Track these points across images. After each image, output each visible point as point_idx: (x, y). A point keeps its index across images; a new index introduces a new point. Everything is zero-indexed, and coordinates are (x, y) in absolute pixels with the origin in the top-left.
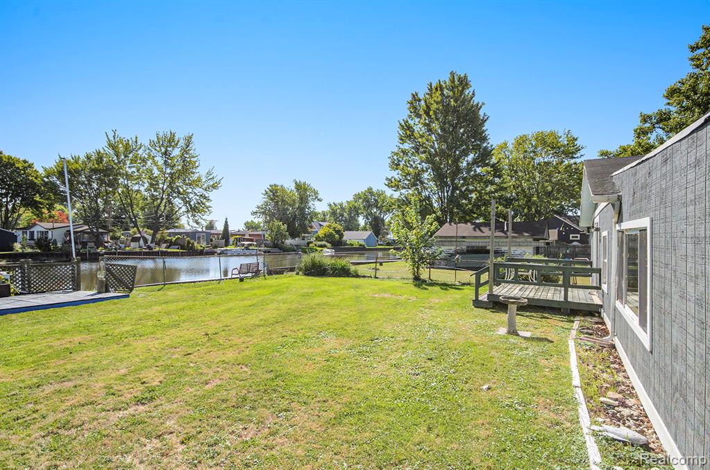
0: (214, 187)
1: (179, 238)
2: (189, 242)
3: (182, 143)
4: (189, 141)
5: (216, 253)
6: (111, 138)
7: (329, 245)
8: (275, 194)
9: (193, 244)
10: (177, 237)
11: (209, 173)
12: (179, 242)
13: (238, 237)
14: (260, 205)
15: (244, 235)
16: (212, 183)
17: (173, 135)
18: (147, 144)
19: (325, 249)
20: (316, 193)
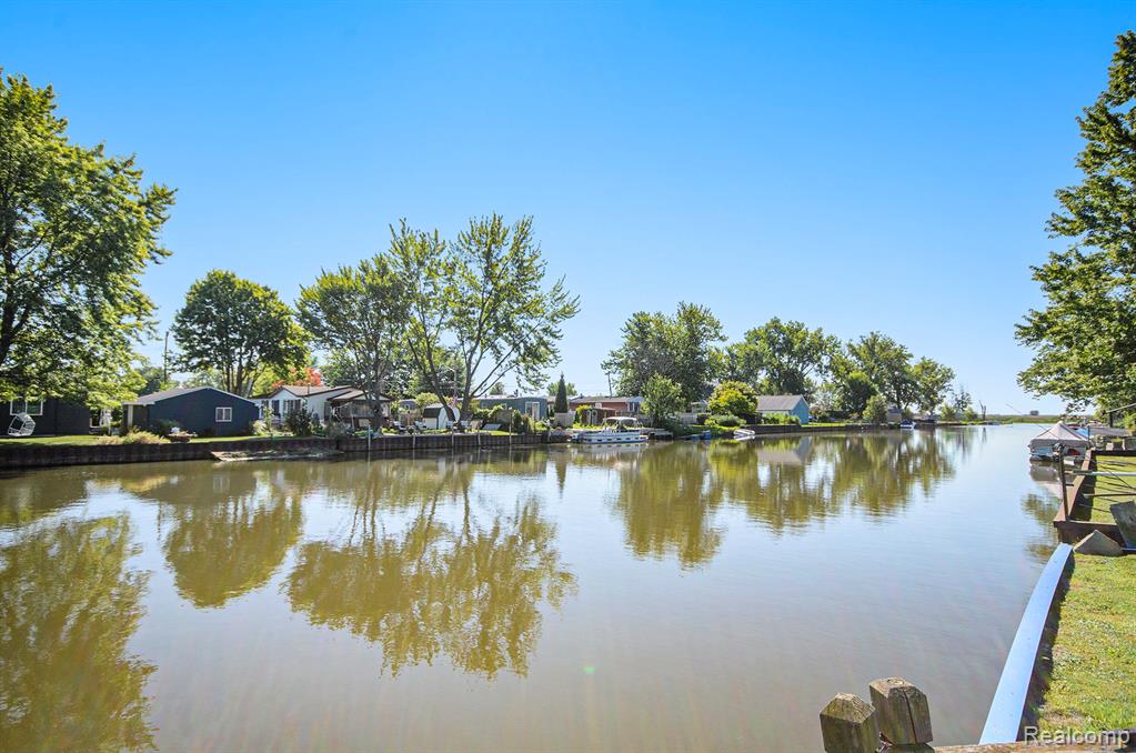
0: (567, 313)
1: (498, 410)
2: (518, 419)
3: (511, 235)
4: (523, 233)
5: (566, 437)
6: (399, 234)
7: (742, 422)
8: (641, 330)
9: (526, 421)
10: (495, 408)
11: (557, 289)
12: (500, 417)
13: (586, 407)
14: (616, 350)
15: (593, 404)
16: (561, 307)
17: (497, 221)
18: (455, 240)
19: (737, 430)
20: (716, 326)
